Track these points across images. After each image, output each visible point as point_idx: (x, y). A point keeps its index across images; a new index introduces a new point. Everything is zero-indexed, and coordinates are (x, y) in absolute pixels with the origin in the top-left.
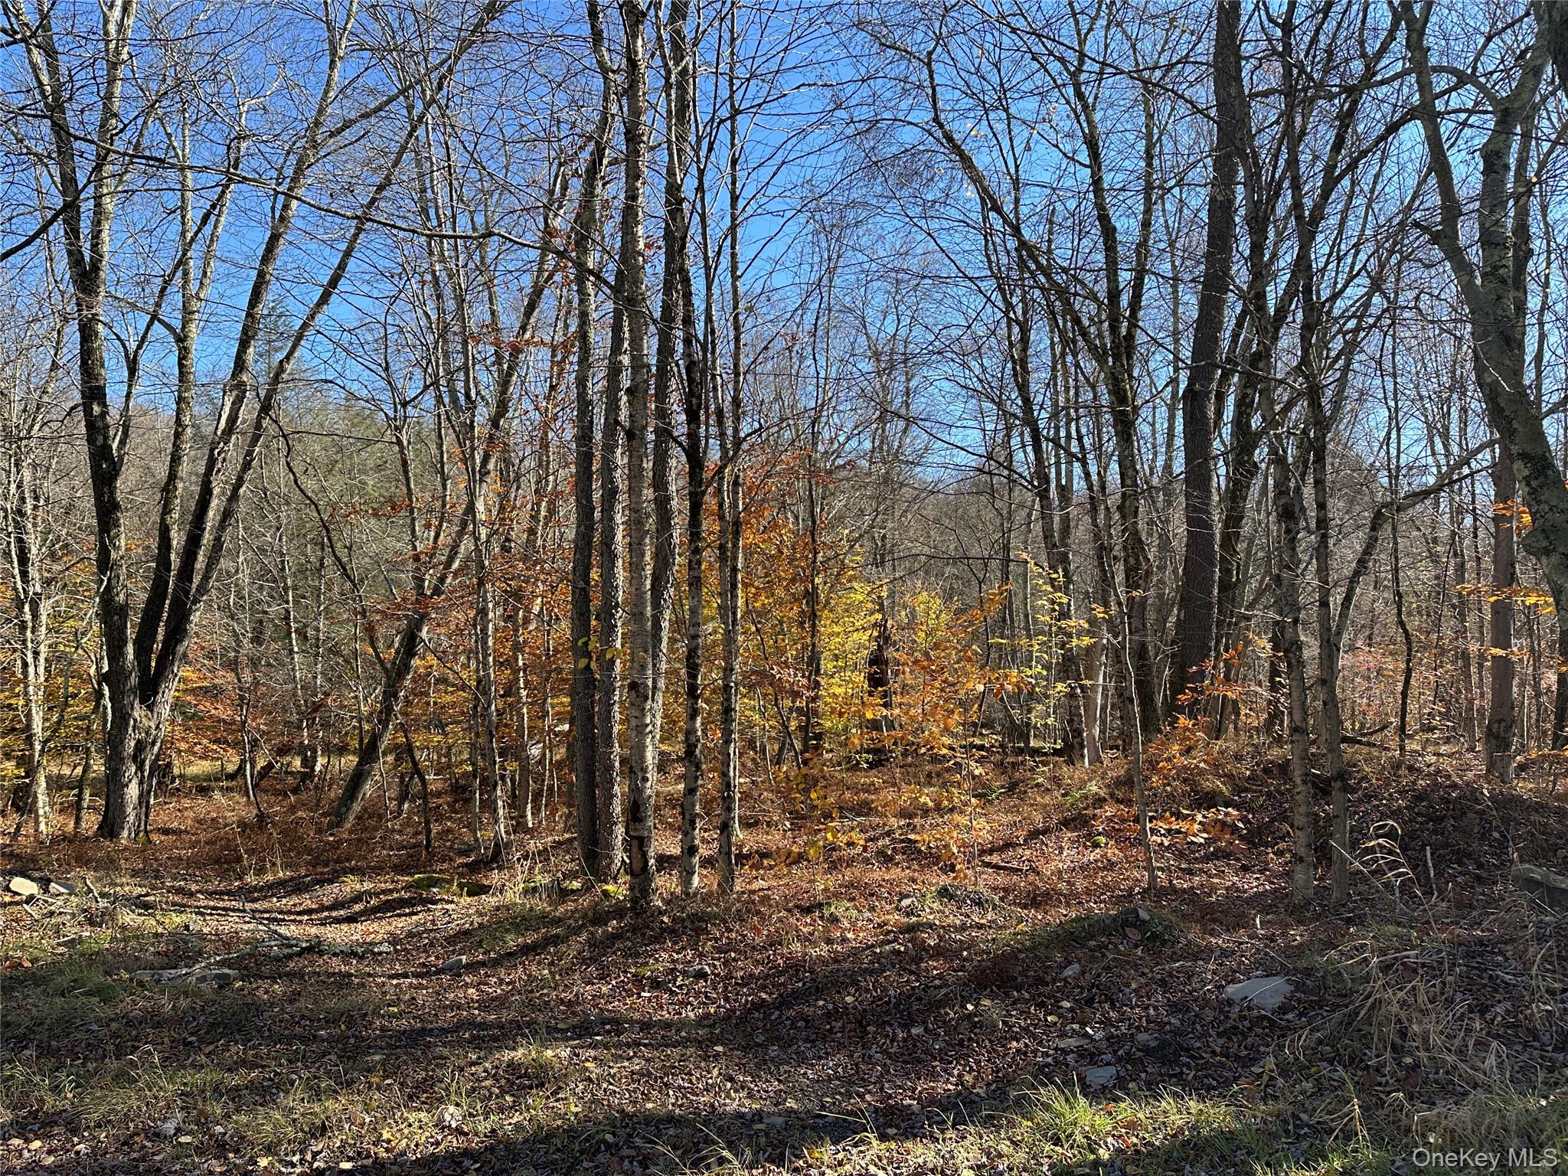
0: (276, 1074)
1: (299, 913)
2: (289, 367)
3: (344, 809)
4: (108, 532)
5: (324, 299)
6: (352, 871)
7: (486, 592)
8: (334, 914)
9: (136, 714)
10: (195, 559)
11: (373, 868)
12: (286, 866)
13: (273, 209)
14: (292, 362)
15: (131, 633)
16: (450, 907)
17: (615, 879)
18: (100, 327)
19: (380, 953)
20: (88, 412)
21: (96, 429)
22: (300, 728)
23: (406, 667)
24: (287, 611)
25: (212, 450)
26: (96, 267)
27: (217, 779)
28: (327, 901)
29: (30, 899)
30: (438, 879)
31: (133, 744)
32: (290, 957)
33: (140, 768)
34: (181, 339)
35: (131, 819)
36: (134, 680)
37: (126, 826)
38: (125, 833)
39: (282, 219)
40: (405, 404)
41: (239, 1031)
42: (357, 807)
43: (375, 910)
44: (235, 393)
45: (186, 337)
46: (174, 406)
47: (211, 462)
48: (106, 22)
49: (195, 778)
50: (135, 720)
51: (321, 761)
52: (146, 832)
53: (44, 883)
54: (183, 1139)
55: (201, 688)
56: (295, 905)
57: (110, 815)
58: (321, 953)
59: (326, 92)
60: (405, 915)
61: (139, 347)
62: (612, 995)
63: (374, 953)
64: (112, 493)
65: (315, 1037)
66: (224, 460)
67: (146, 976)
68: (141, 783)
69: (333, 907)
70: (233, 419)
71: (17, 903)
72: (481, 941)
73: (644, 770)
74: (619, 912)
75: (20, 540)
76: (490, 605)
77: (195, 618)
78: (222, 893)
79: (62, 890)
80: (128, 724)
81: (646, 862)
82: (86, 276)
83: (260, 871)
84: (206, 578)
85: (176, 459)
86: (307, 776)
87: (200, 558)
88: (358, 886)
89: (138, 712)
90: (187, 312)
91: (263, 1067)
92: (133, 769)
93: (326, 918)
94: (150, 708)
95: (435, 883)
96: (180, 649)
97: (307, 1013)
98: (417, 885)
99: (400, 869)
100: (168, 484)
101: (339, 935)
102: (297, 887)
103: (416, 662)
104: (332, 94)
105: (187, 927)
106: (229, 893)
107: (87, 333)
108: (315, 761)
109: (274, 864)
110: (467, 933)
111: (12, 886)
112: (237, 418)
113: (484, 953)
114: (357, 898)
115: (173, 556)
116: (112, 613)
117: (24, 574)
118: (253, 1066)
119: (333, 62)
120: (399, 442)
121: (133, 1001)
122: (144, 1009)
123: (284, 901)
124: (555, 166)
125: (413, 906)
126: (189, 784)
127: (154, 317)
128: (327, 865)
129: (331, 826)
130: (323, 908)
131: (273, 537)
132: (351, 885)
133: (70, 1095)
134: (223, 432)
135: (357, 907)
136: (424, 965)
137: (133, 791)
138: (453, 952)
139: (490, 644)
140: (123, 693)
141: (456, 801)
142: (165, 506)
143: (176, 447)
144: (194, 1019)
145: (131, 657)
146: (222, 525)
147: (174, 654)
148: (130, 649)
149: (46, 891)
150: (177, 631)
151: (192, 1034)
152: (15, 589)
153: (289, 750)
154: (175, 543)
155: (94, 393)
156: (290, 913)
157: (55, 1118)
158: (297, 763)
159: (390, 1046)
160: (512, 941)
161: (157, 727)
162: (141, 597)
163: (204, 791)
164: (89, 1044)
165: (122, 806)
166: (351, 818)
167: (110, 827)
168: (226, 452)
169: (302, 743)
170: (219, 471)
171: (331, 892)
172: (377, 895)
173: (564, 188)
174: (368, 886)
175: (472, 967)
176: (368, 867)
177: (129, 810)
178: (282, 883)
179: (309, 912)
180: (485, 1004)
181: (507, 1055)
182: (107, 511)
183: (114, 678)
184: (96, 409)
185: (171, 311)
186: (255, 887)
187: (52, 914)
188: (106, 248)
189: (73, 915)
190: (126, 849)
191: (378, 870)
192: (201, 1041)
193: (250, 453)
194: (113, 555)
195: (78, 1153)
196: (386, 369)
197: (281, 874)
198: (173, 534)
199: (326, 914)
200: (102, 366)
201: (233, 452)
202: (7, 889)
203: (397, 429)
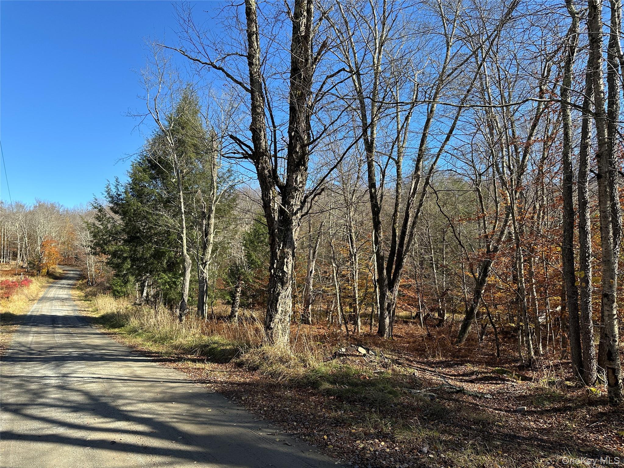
0: (459, 439)
1: (451, 375)
2: (435, 167)
3: (461, 336)
4: (377, 231)
5: (447, 139)
6: (469, 362)
7: (520, 250)
8: (464, 378)
9: (387, 294)
10: (404, 240)
11: (477, 362)
12: (444, 356)
13: (428, 109)
14: (436, 165)
15: (385, 266)
16: (515, 384)
17: (594, 384)
18: (374, 163)
19: (487, 398)
20: (371, 192)
21: (373, 197)
22: (438, 302)
23: (483, 281)
24: (432, 258)
25: (409, 200)
26: (372, 143)
27: (410, 318)
28: (461, 372)
29: (364, 355)
30: (506, 371)
31: (387, 304)
32: (453, 393)
33: (389, 313)
34: (397, 162)
35: (387, 330)
36: (386, 282)
37: (386, 333)
38: (385, 335)
39: (431, 111)
40: (480, 175)
41: (442, 418)
42: (466, 336)
43: (481, 379)
44: (416, 179)
45: (399, 161)
46: (395, 186)
47: (409, 204)
48: (374, 58)
49: (402, 317)
50: (387, 296)
51: (446, 315)
52: (392, 336)
53: (368, 350)
54: (430, 456)
55: (403, 285)
56: (448, 372)
57: (381, 328)
58: (464, 394)
59: (446, 61)
60: (494, 384)
61: (386, 168)
62: (605, 442)
63: (484, 397)
64: (378, 218)
65: (471, 428)
66: (413, 204)
67: (405, 390)
68: (390, 318)
69: (463, 375)
70: (415, 189)
71: (360, 356)
72: (532, 402)
73: (614, 336)
74: (602, 401)
75: (350, 235)
76: (522, 256)
77: (405, 260)
78: (421, 363)
79: (373, 354)
80: (385, 297)
81: (617, 381)
82: (369, 147)
83: (434, 356)
84: (408, 246)
85: (397, 205)
86: (441, 321)
87: (406, 239)
88: (472, 368)
89: (388, 293)
90: (399, 153)
91: (454, 435)
92: (387, 313)
93: (461, 379)
94: (392, 292)
95: (505, 372)
96: (400, 272)
97: (466, 417)
98: (497, 372)
99: (488, 364)
100: (394, 214)
101: (468, 387)
102: (448, 365)
103: (487, 279)
104: (448, 61)
105: (414, 374)
106: (423, 363)
107: (370, 166)
108: (444, 315)
109: (438, 354)
110: (524, 396)
111: (359, 350)
112: (417, 188)
113: (535, 408)
114: (472, 373)
115: (397, 239)
116: (380, 259)
117: (352, 246)
118: (450, 434)
119: (448, 48)
120: (478, 190)
121: (404, 399)
122: (407, 402)
123: (444, 370)
124: (544, 63)
125: (497, 380)
126: (400, 319)
127: (390, 157)
128: (458, 358)
129: (457, 342)
130: (459, 375)
131: (426, 230)
132: (469, 368)
133: (390, 429)
134: (412, 193)
135: (474, 377)
136: (507, 407)
137: (387, 321)
138: (520, 404)
139: (523, 273)
140: (383, 286)
141: (505, 338)
142: (394, 221)
143: (397, 200)
144: (425, 410)
145: (385, 274)
146: (413, 227)
147: (398, 273)
148: (385, 271)
149: (368, 353)
150: (399, 265)
151: (425, 416)
152: (350, 251)
153: (434, 310)
154: (397, 234)
155: (372, 185)
156: (446, 374)
157: (387, 435)
158: (436, 315)
159: (502, 439)
160: (548, 405)
161: (394, 299)
162: (387, 254)
163: (406, 322)
164: (392, 411)
165: (384, 326)
166: (464, 340)
167: (381, 332)
168: (413, 201)
169: (439, 308)
170: (411, 208)
171: (462, 369)
172: (481, 373)
173: (549, 71)
174: (476, 369)
175: (530, 413)
176: (475, 361)
177: (386, 327)
178: (442, 362)
179: (455, 375)
180: (541, 431)
181: (559, 457)
182: (377, 224)
183: (380, 281)
184: (373, 191)
185: (395, 155)
186: (433, 362)
187: (371, 361)
188: (375, 136)
189: (378, 363)
190: (387, 341)
191: (480, 363)
192: (428, 418)
193: (421, 200)
194: (379, 239)
195: (396, 450)
196: (473, 162)
197: (441, 359)
198: (397, 231)
199: (461, 377)
200: (375, 176)
201: (415, 200)
202: (357, 351)
203: (477, 185)
